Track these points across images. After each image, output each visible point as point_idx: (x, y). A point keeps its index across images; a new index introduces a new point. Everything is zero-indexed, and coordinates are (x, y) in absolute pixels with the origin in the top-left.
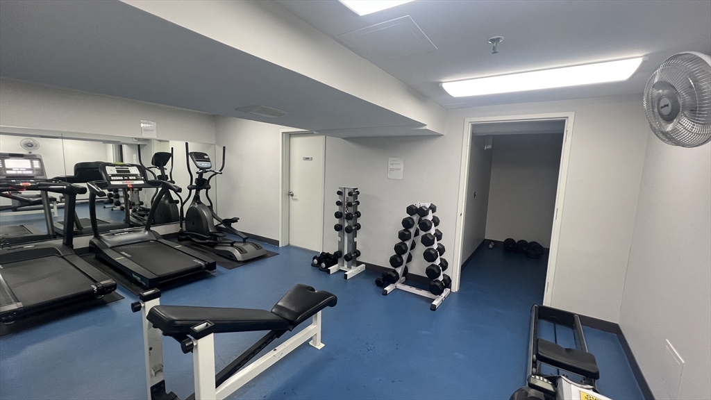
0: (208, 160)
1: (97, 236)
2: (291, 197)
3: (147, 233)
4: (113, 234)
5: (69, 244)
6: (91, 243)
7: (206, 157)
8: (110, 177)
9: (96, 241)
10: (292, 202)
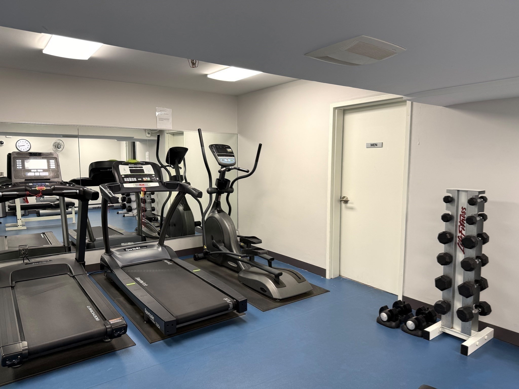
0: (231, 154)
1: (108, 252)
2: (343, 205)
3: (160, 249)
4: (125, 250)
5: (80, 259)
6: (102, 259)
7: (229, 150)
8: (123, 178)
9: (107, 258)
10: (345, 212)
